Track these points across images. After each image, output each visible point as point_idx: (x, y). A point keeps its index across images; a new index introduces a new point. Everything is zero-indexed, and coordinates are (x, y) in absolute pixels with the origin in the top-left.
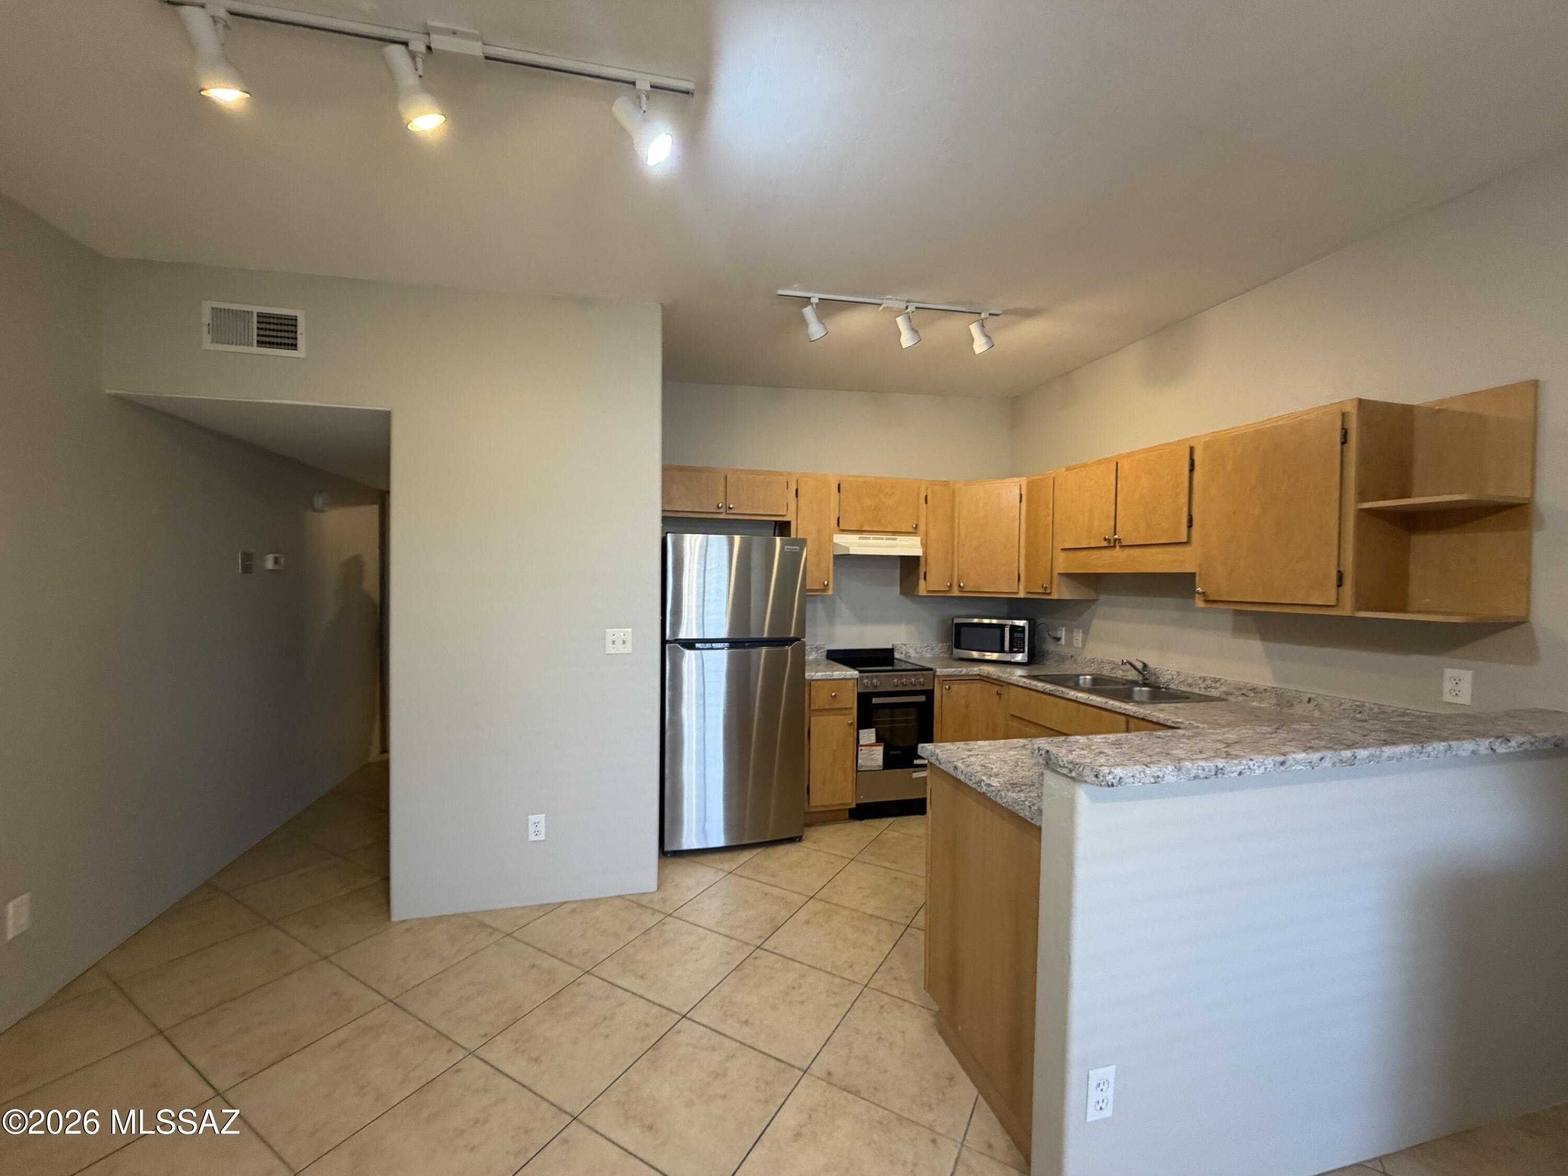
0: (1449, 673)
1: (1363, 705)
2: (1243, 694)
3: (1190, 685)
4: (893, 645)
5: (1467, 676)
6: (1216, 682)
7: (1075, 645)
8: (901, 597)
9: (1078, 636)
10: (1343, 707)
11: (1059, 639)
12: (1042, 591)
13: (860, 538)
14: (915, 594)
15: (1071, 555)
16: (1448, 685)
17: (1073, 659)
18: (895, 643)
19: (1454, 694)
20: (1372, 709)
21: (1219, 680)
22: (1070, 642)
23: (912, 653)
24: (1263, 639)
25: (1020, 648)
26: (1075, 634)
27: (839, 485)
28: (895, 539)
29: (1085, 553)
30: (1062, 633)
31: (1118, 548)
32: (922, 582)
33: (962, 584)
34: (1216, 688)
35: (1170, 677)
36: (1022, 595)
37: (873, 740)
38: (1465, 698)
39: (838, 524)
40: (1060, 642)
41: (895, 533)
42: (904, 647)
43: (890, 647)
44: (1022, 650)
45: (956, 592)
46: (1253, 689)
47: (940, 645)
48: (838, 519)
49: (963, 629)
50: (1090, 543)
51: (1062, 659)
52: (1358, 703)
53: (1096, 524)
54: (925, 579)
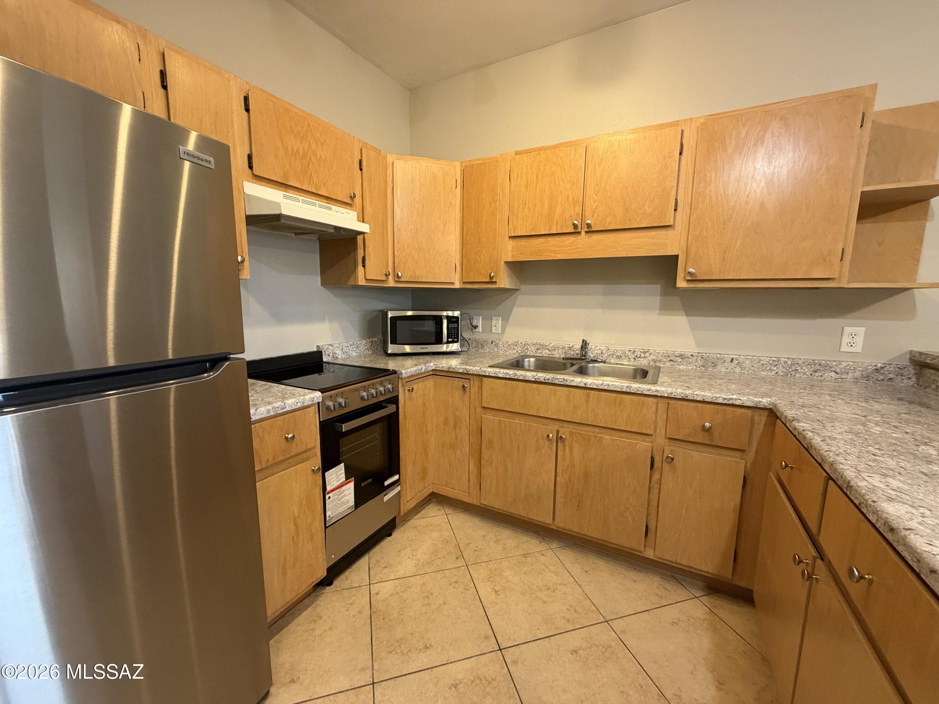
0: (848, 330)
1: (779, 360)
2: (671, 360)
3: (619, 357)
4: (318, 347)
5: (861, 331)
6: (645, 353)
7: (494, 330)
8: (322, 287)
9: (497, 323)
10: (762, 362)
11: (476, 327)
12: (488, 280)
13: (284, 196)
14: (351, 282)
15: (523, 242)
16: (846, 339)
17: (494, 343)
18: (320, 344)
19: (849, 345)
20: (785, 362)
22: (488, 329)
23: (339, 352)
24: (687, 315)
25: (455, 338)
26: (494, 322)
27: (246, 99)
28: (330, 209)
29: (542, 240)
30: (479, 322)
31: (583, 233)
32: (360, 268)
33: (400, 274)
34: (645, 357)
35: (599, 352)
36: (457, 285)
37: (342, 478)
38: (858, 348)
39: (251, 167)
40: (477, 330)
41: (328, 199)
42: (330, 347)
43: (315, 349)
44: (456, 340)
45: (391, 283)
46: (681, 356)
47: (364, 342)
48: (250, 157)
49: (398, 323)
50: (550, 229)
51: (481, 345)
52: (775, 359)
53: (559, 210)
54: (364, 266)
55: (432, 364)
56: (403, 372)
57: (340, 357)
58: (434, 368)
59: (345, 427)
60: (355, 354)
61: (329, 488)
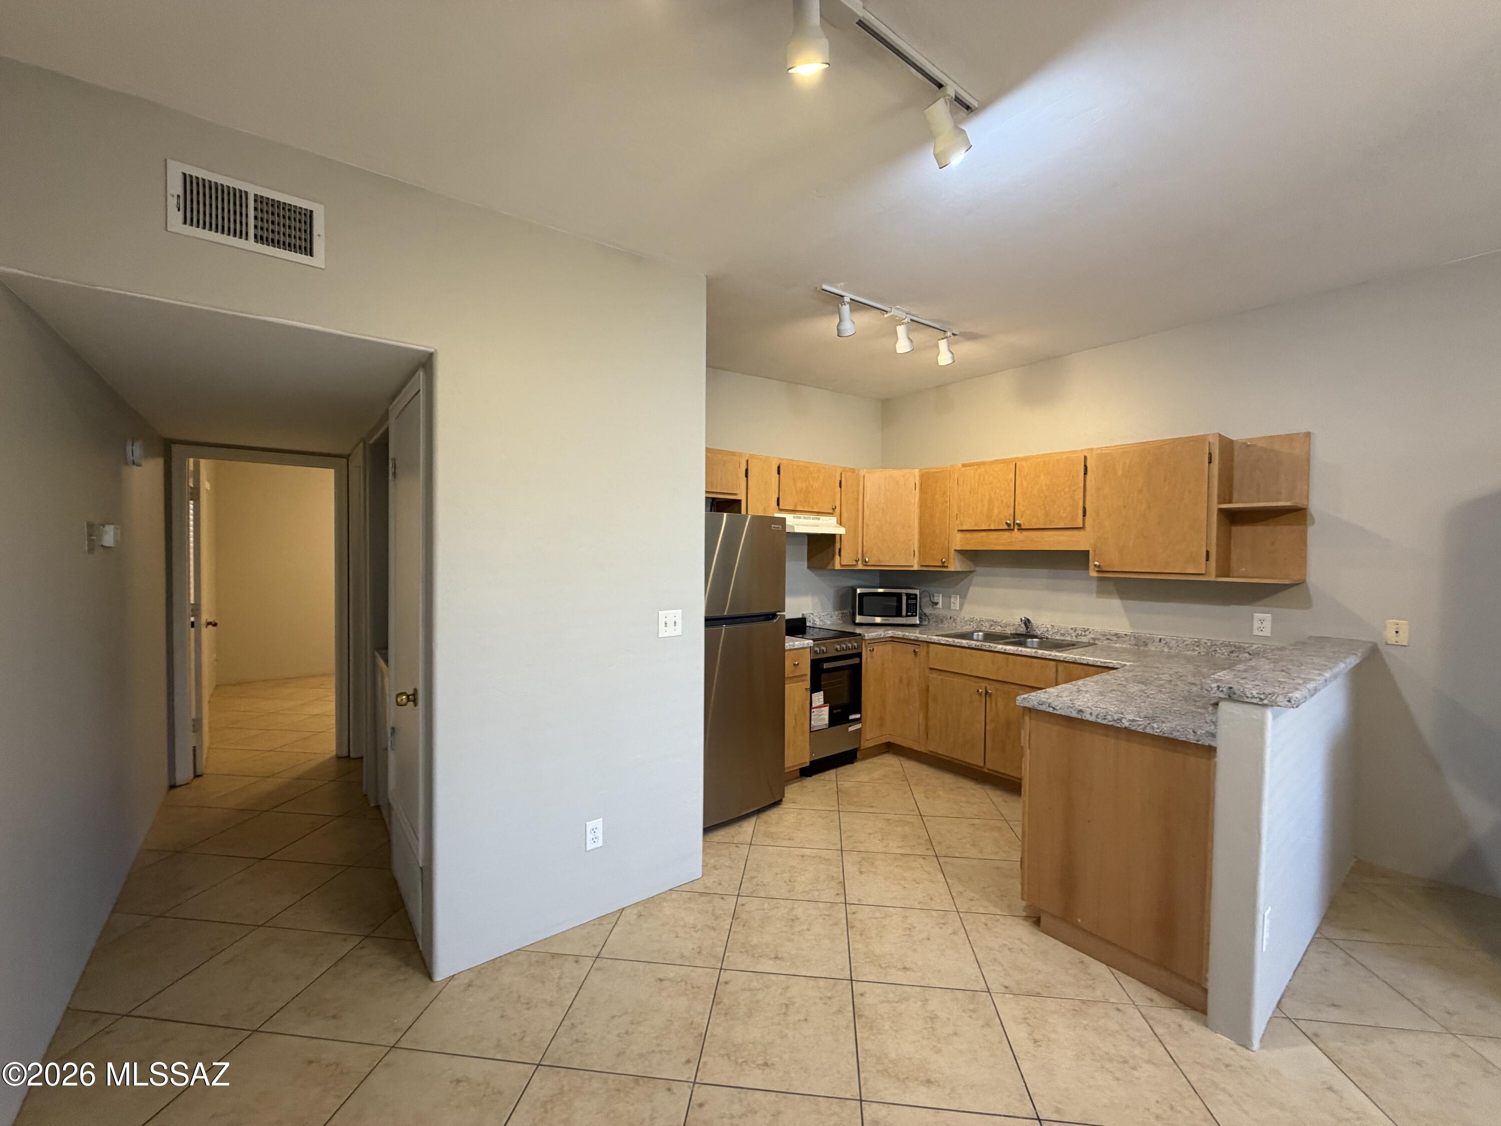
0: (1257, 616)
2: (1108, 639)
3: (1063, 635)
4: (803, 614)
5: (1268, 617)
6: (1085, 631)
7: (952, 607)
8: (808, 570)
9: (956, 601)
10: (1186, 643)
11: (937, 604)
12: (940, 564)
13: (794, 517)
14: (830, 567)
15: (968, 535)
16: (1256, 624)
17: (952, 619)
18: (805, 613)
19: (1260, 629)
20: (1205, 643)
21: (1088, 629)
22: (947, 606)
23: (817, 620)
24: (1121, 598)
25: (913, 612)
26: (952, 600)
27: (779, 468)
28: (819, 519)
29: (984, 534)
30: (940, 599)
31: (1016, 530)
32: (837, 557)
33: (867, 560)
34: (1085, 636)
35: (1045, 629)
36: (916, 568)
37: (822, 702)
38: (1267, 632)
39: (778, 504)
40: (938, 606)
41: (819, 513)
42: (812, 616)
43: (800, 616)
44: (914, 614)
45: (860, 566)
46: (1116, 634)
47: (836, 613)
48: (778, 499)
49: (865, 598)
50: (989, 526)
51: (940, 620)
52: (1196, 640)
53: (996, 511)
54: (840, 555)
55: (890, 632)
56: (866, 635)
57: (818, 623)
58: (891, 635)
59: (826, 666)
60: (829, 623)
61: (814, 705)
